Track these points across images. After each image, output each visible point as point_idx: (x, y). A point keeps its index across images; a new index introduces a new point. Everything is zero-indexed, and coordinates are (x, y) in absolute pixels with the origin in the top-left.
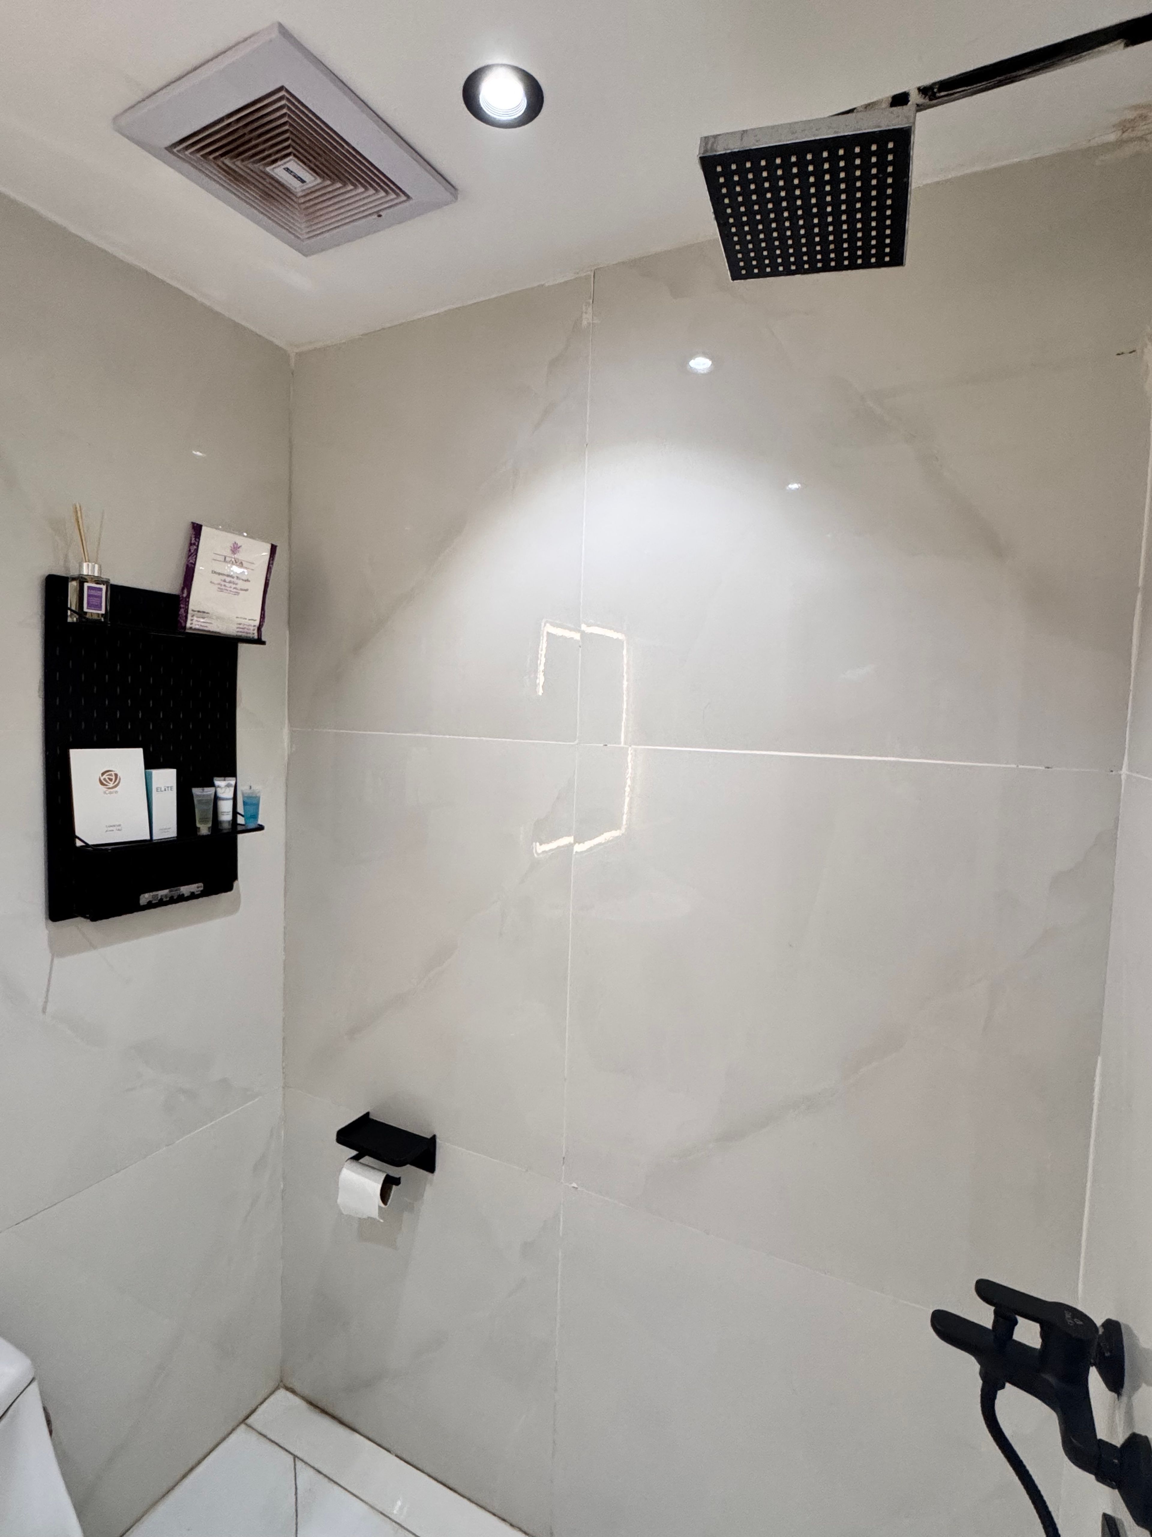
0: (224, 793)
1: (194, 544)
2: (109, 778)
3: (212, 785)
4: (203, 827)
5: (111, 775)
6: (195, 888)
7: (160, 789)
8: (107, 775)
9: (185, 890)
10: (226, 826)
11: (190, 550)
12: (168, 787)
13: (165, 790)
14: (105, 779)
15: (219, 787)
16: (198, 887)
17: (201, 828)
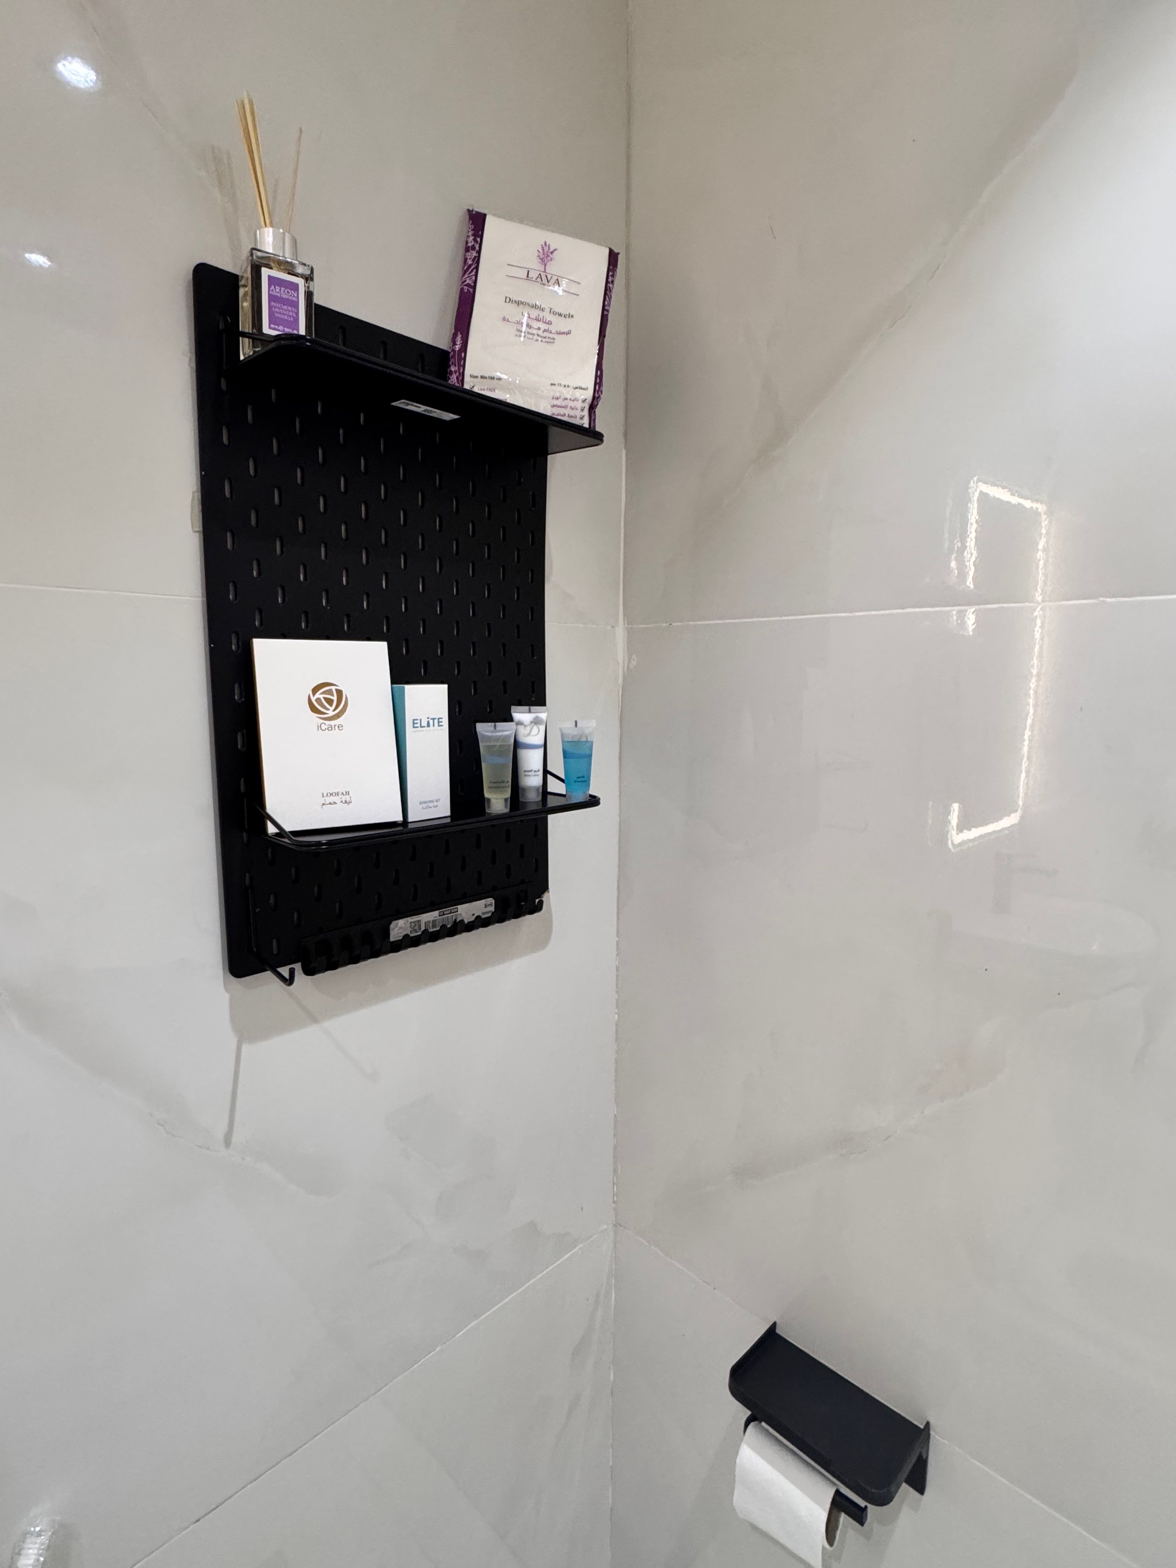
0: (529, 735)
1: (473, 248)
2: (326, 699)
3: (509, 719)
4: (496, 799)
5: (330, 692)
6: (482, 907)
7: (419, 721)
8: (322, 693)
9: (467, 911)
10: (533, 797)
11: (466, 260)
12: (433, 719)
13: (428, 725)
14: (318, 700)
15: (519, 723)
16: (486, 906)
17: (493, 801)
